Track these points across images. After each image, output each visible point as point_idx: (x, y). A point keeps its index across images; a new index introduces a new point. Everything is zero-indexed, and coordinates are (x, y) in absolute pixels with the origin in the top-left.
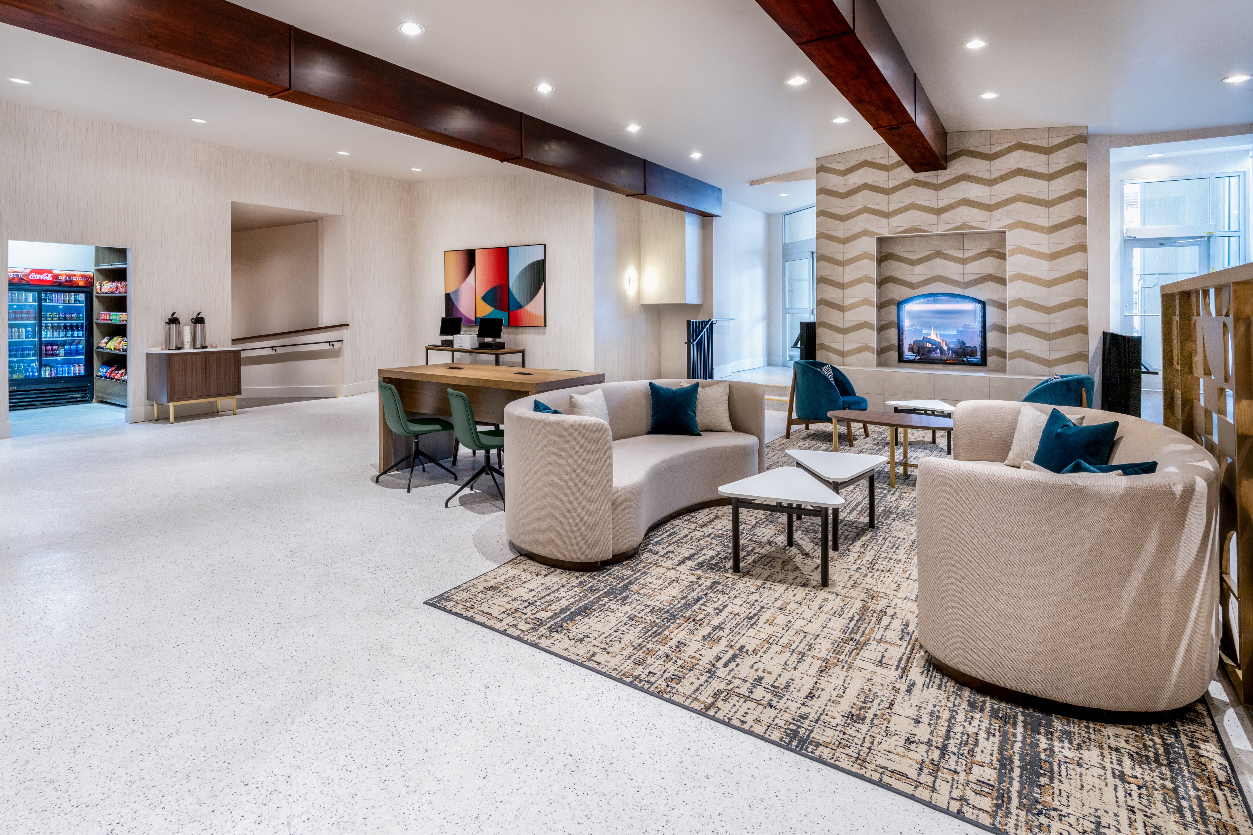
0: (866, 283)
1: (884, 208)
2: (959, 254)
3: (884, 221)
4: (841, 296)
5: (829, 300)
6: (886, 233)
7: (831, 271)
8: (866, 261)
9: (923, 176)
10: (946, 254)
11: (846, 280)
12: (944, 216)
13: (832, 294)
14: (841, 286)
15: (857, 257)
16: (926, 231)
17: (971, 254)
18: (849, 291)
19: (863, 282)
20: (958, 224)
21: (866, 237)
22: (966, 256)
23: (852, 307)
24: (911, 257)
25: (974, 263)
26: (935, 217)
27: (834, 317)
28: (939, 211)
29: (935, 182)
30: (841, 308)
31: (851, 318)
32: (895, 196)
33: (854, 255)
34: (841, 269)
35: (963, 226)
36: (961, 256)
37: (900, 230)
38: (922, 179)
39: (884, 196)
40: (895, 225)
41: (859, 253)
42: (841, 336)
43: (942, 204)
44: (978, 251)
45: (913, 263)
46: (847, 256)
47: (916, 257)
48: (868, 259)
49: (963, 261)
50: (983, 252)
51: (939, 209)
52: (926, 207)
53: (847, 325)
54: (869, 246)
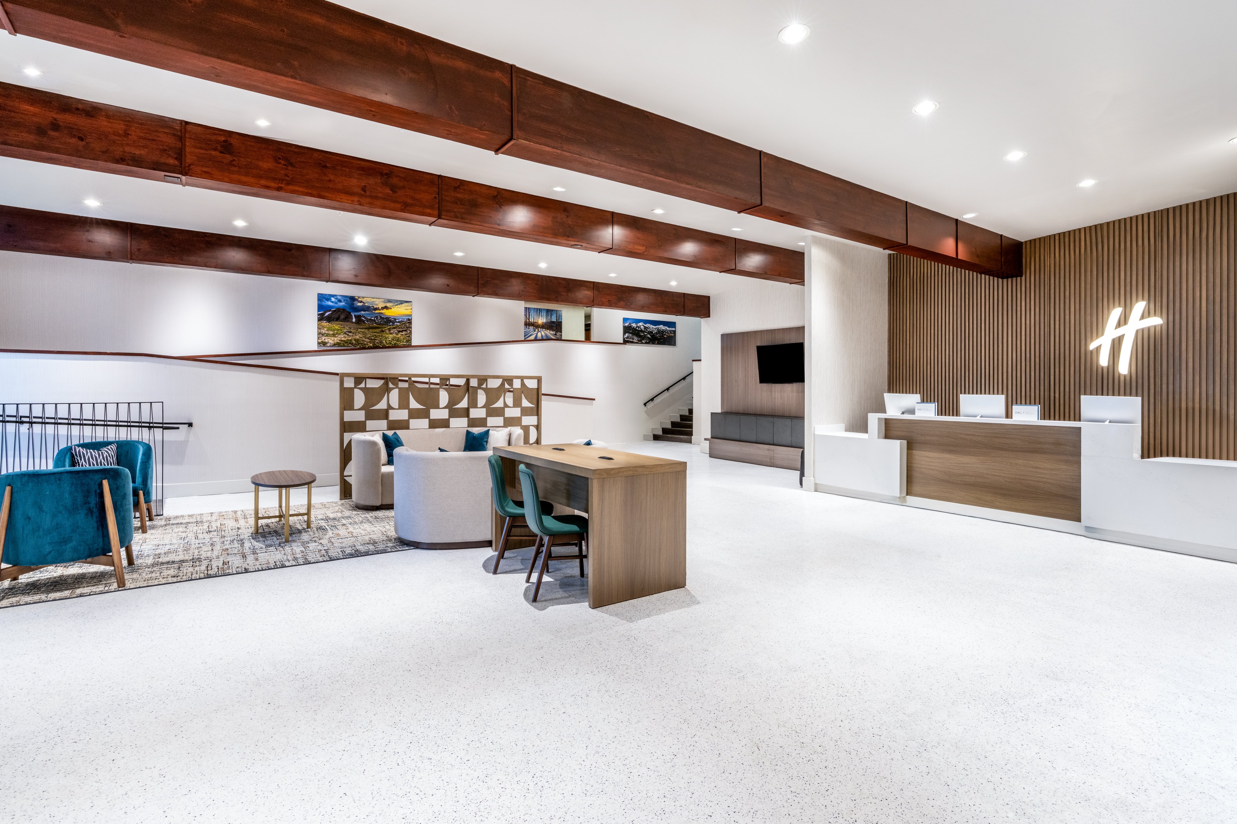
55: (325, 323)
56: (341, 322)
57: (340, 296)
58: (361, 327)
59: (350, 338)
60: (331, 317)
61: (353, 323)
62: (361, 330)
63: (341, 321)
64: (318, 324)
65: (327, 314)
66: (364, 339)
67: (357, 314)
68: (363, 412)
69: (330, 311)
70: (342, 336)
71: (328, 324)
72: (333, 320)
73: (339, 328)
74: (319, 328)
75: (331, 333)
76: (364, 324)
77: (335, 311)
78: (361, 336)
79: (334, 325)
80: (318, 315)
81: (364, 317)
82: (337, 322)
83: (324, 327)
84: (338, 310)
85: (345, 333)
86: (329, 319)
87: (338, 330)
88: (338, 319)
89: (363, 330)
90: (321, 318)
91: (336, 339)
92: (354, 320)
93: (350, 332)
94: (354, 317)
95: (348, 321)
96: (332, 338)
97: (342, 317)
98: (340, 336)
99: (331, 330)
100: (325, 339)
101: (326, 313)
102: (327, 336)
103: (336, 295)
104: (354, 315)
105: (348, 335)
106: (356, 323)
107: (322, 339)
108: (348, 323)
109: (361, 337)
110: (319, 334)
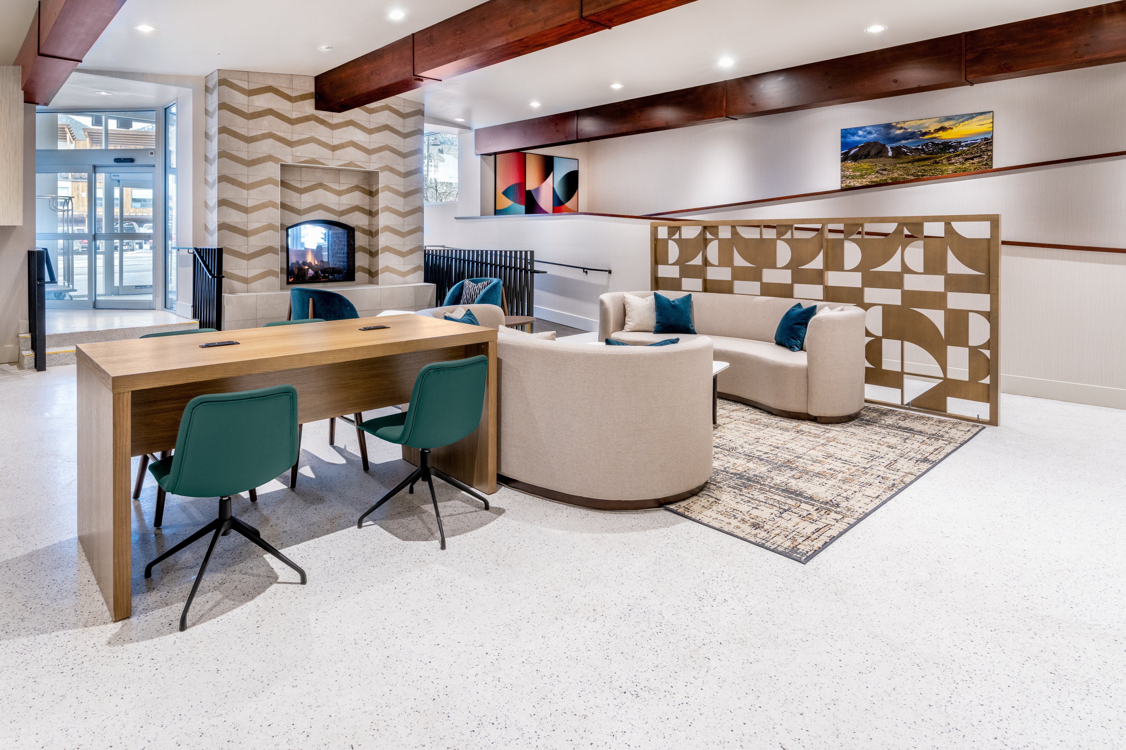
0: (270, 208)
1: (288, 137)
2: (335, 187)
3: (288, 149)
4: (246, 220)
5: (232, 224)
6: (289, 161)
7: (232, 193)
8: (271, 186)
9: (322, 114)
10: (326, 185)
11: (250, 204)
12: (337, 152)
13: (235, 218)
14: (245, 210)
15: (262, 181)
16: (323, 164)
17: (344, 187)
18: (254, 216)
19: (268, 207)
20: (347, 162)
21: (270, 162)
22: (341, 189)
23: (257, 231)
24: (298, 185)
25: (347, 195)
26: (331, 152)
27: (236, 242)
28: (334, 148)
29: (330, 121)
30: (245, 233)
31: (255, 243)
32: (298, 127)
33: (259, 179)
34: (245, 192)
35: (350, 164)
36: (338, 189)
37: (302, 160)
38: (320, 117)
39: (288, 125)
40: (298, 154)
41: (264, 178)
42: (245, 262)
43: (336, 142)
44: (350, 186)
45: (301, 191)
46: (252, 180)
47: (303, 186)
48: (272, 184)
49: (339, 193)
50: (352, 187)
51: (334, 146)
52: (324, 142)
53: (252, 250)
54: (274, 171)
55: (849, 163)
56: (871, 160)
57: (870, 126)
58: (902, 161)
59: (885, 178)
60: (858, 155)
61: (889, 157)
62: (901, 165)
63: (872, 158)
64: (841, 166)
65: (852, 152)
66: (905, 176)
67: (894, 145)
68: (678, 267)
69: (856, 147)
70: (873, 176)
71: (854, 163)
72: (861, 158)
73: (869, 167)
74: (842, 171)
75: (858, 174)
76: (906, 157)
77: (862, 146)
78: (900, 173)
79: (862, 164)
80: (841, 155)
81: (906, 147)
82: (866, 160)
83: (848, 168)
84: (868, 144)
85: (877, 172)
86: (855, 158)
87: (867, 169)
88: (867, 156)
89: (904, 165)
90: (845, 158)
91: (864, 180)
92: (890, 154)
93: (885, 170)
94: (890, 150)
95: (881, 157)
96: (860, 180)
97: (873, 152)
98: (870, 177)
99: (858, 171)
100: (850, 183)
101: (851, 150)
102: (853, 178)
103: (864, 127)
104: (892, 148)
105: (882, 174)
106: (892, 157)
107: (846, 183)
108: (881, 159)
109: (901, 175)
110: (843, 177)
